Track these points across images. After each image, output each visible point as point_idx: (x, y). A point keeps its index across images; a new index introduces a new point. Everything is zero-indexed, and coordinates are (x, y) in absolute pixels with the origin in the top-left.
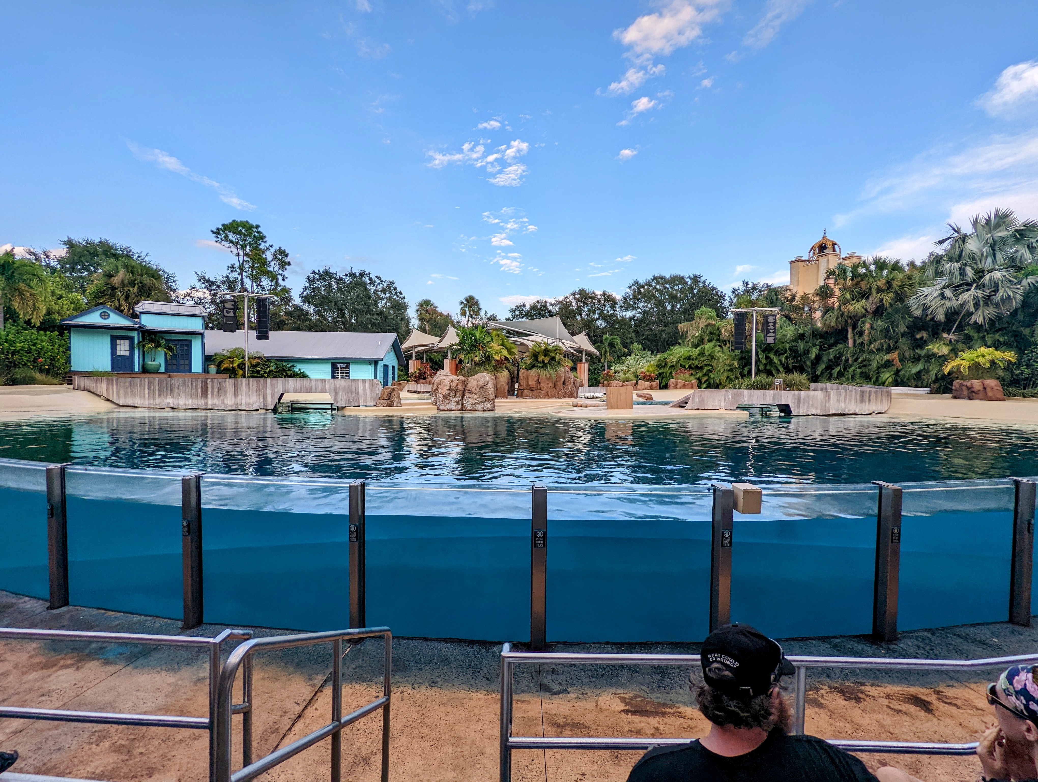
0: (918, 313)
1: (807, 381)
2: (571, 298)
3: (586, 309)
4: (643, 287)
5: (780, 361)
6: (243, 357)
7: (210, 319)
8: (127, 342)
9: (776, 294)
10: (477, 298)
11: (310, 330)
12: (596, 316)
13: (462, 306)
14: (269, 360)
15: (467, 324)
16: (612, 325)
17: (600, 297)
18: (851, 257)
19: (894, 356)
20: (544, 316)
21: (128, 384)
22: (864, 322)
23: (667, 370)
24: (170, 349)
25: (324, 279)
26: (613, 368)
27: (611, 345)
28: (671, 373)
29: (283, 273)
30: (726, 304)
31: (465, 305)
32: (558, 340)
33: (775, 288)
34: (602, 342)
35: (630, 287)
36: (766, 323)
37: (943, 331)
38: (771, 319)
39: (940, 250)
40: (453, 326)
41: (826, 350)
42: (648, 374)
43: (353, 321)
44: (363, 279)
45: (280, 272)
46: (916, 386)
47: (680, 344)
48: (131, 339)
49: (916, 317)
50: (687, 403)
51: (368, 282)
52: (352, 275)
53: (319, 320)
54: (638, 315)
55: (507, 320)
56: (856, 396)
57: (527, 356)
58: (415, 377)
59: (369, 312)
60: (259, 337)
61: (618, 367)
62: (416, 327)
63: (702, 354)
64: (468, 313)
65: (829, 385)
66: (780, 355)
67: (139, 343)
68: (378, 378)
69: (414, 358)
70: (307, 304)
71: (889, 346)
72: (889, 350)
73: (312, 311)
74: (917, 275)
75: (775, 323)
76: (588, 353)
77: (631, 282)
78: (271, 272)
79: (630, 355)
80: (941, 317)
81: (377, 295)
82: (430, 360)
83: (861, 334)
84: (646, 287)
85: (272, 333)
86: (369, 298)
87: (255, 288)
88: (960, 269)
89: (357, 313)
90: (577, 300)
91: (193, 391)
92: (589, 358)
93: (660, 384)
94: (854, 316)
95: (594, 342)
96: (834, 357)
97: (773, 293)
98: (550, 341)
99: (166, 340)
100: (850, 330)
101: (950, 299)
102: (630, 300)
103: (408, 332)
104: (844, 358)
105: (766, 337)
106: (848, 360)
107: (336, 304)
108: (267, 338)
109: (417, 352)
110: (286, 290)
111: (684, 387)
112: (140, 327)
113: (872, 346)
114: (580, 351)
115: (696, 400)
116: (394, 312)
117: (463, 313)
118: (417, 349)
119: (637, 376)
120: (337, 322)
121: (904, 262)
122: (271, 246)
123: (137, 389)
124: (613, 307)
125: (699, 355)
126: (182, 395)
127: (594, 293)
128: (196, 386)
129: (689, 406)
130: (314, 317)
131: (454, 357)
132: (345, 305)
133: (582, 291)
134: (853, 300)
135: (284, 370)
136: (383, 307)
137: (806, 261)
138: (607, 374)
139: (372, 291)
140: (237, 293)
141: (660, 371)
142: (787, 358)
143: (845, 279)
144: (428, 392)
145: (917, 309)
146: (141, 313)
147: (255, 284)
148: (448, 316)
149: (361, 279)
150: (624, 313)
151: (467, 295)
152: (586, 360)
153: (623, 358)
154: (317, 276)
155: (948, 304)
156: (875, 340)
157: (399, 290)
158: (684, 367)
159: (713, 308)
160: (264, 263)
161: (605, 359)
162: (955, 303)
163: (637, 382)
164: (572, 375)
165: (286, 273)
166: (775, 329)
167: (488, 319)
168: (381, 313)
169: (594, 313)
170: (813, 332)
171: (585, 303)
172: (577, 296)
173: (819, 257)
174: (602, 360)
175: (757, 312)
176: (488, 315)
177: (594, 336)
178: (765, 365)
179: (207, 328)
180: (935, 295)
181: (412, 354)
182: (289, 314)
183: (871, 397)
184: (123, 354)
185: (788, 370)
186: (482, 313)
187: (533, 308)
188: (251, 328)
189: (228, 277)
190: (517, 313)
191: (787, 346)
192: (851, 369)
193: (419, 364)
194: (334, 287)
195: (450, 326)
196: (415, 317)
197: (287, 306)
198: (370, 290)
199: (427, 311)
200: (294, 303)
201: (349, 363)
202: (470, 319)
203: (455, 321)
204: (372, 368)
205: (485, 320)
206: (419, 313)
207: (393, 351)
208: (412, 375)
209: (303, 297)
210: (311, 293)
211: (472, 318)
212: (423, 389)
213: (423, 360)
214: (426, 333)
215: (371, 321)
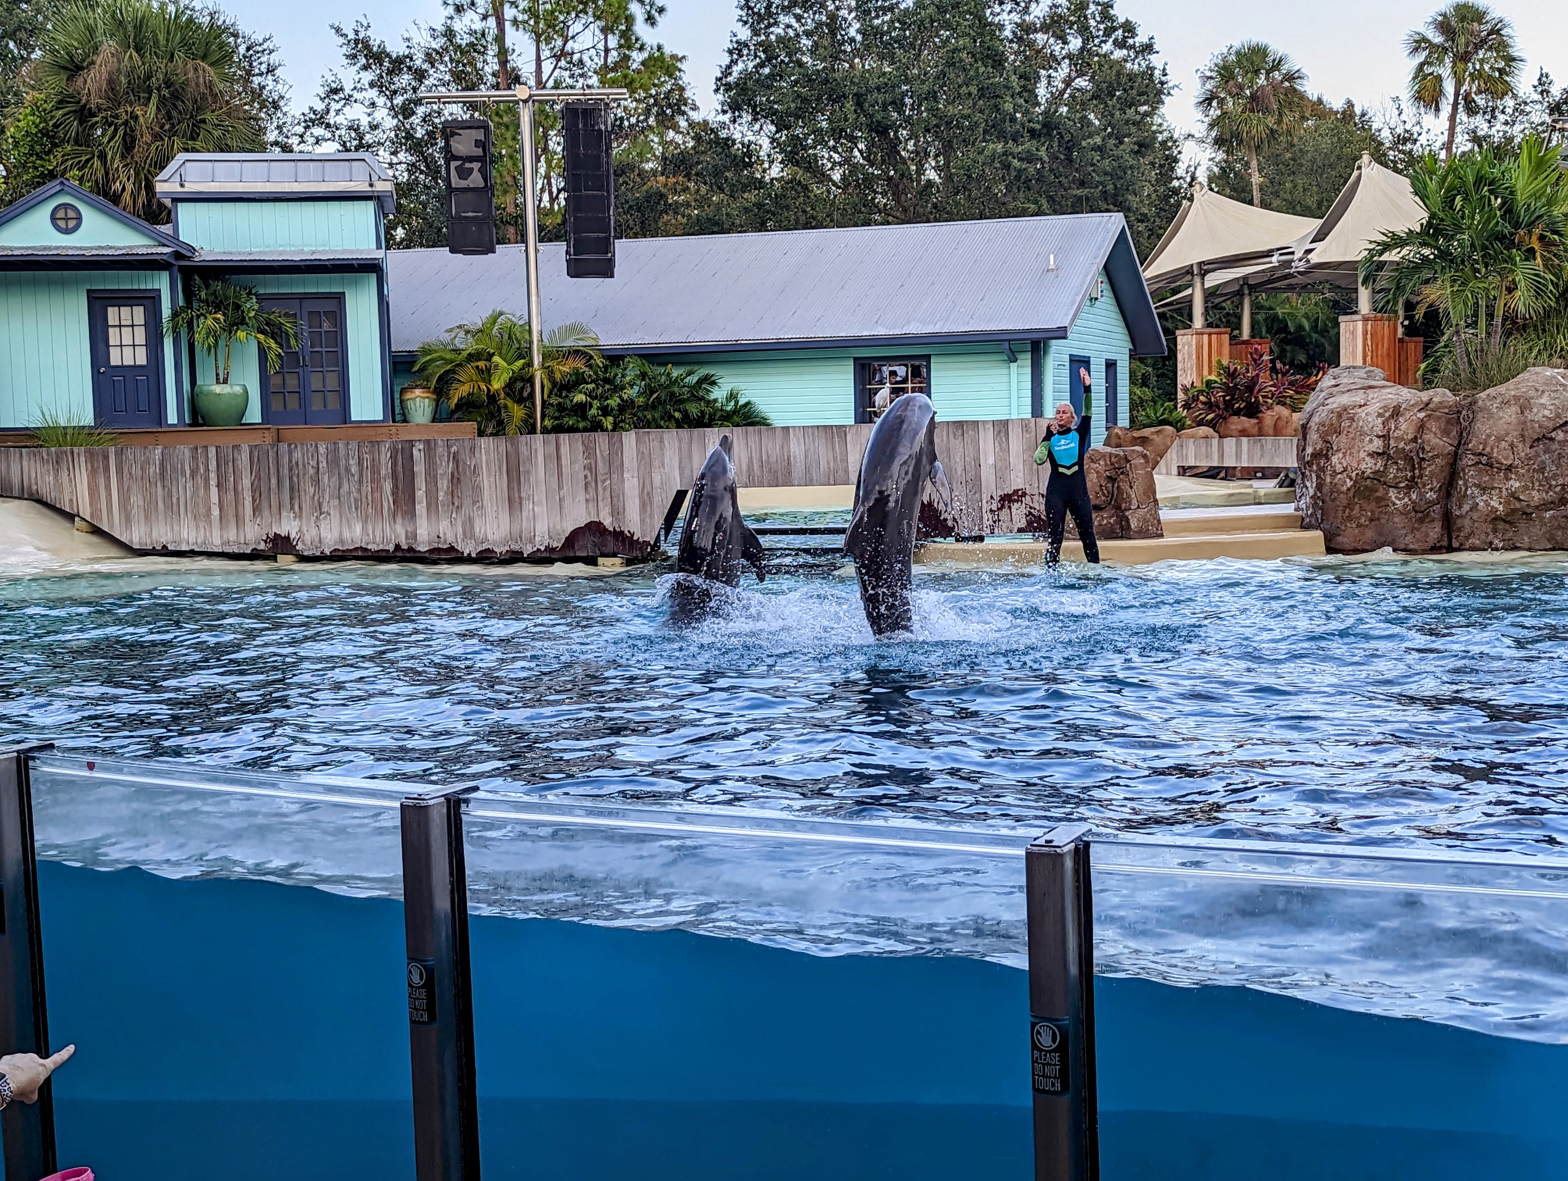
6: (525, 353)
7: (399, 208)
8: (139, 313)
11: (762, 227)
13: (1421, 57)
14: (615, 358)
15: (1448, 146)
21: (154, 470)
24: (275, 332)
31: (1436, 52)
40: (1380, 158)
43: (932, 175)
48: (150, 300)
53: (792, 183)
58: (1210, 406)
59: (998, 129)
60: (576, 269)
62: (1202, 176)
64: (1449, 87)
67: (175, 315)
69: (1198, 322)
70: (747, 117)
73: (765, 143)
81: (1031, 44)
85: (623, 248)
86: (997, 61)
87: (547, 66)
89: (947, 136)
91: (367, 488)
99: (260, 298)
103: (1172, 202)
107: (859, 104)
108: (606, 270)
109: (1210, 295)
110: (663, 65)
112: (178, 255)
116: (1106, 115)
117: (1430, 93)
118: (1214, 279)
120: (869, 180)
123: (184, 489)
126: (330, 505)
128: (375, 469)
130: (775, 171)
131: (1383, 305)
132: (899, 106)
135: (677, 401)
136: (1056, 98)
139: (1008, 31)
140: (483, 92)
144: (1266, 473)
146: (176, 200)
147: (546, 53)
148: (1348, 113)
168: (1050, 127)
179: (390, 243)
181: (1190, 300)
182: (678, 163)
184: (128, 361)
186: (1526, 82)
188: (546, 235)
189: (449, 34)
193: (1220, 344)
194: (852, 32)
195: (1366, 158)
196: (1200, 130)
197: (671, 133)
198: (1001, 27)
199: (1253, 98)
200: (696, 116)
201: (928, 357)
202: (1462, 116)
203: (1385, 134)
204: (1021, 372)
205: (1539, 115)
206: (1215, 112)
207: (1108, 293)
208: (1195, 399)
209: (728, 87)
210: (762, 65)
211: (1472, 110)
212: (1250, 457)
213: (1239, 326)
214: (1251, 203)
215: (1007, 166)
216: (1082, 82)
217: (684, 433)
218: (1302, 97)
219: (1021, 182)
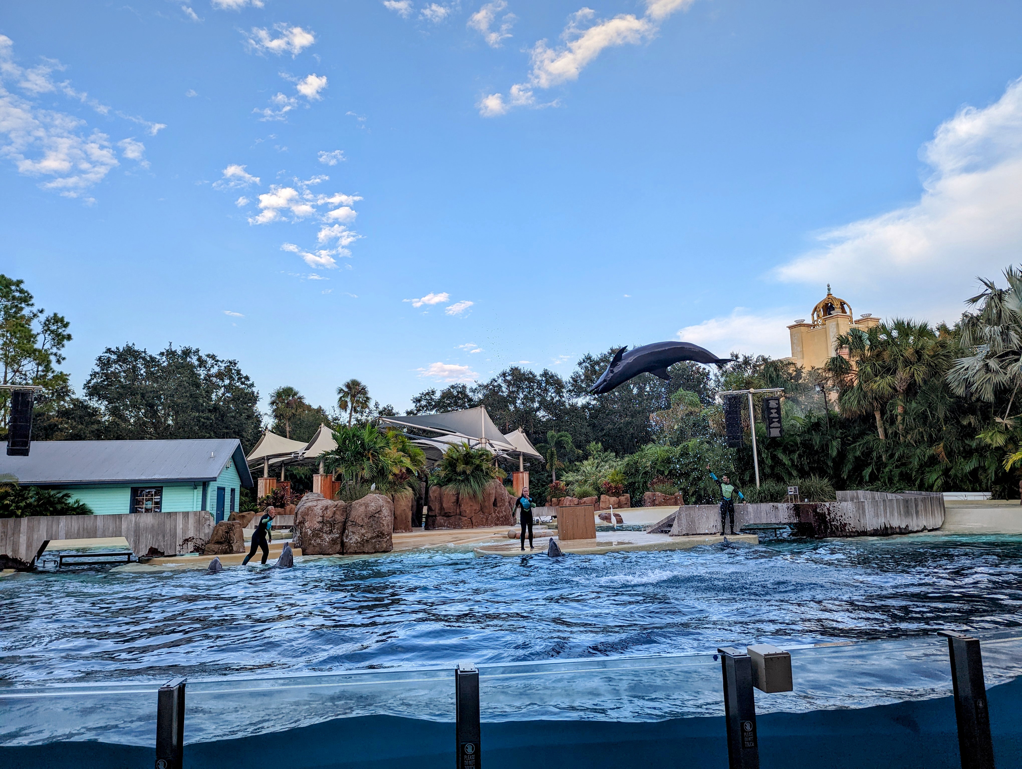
0: (960, 391)
1: (830, 488)
2: (500, 381)
3: (521, 396)
4: (598, 363)
5: (792, 460)
9: (776, 370)
10: (363, 383)
11: (98, 438)
12: (536, 405)
13: (341, 395)
14: (26, 487)
15: (349, 422)
16: (559, 417)
17: (539, 378)
18: (866, 318)
19: (939, 449)
20: (463, 407)
22: (894, 405)
23: (639, 478)
25: (125, 361)
26: (563, 478)
27: (559, 444)
28: (645, 482)
29: (59, 352)
30: (712, 384)
31: (346, 394)
32: (483, 441)
33: (773, 362)
34: (546, 441)
35: (580, 364)
36: (766, 409)
37: (995, 414)
38: (773, 404)
39: (975, 310)
40: (328, 425)
41: (850, 445)
42: (613, 485)
43: (170, 422)
44: (188, 359)
45: (54, 350)
46: (974, 490)
47: (653, 441)
49: (958, 397)
50: (671, 526)
51: (196, 363)
52: (171, 354)
53: (113, 422)
54: (594, 402)
55: (408, 413)
56: (898, 507)
57: (439, 466)
59: (196, 408)
60: (11, 452)
61: (570, 477)
62: (270, 427)
63: (684, 454)
64: (350, 405)
65: (861, 493)
66: (790, 453)
68: (208, 508)
69: (266, 475)
70: (95, 399)
71: (931, 436)
72: (932, 442)
73: (103, 408)
74: (950, 342)
75: (778, 410)
76: (527, 458)
77: (581, 358)
78: (40, 351)
79: (587, 459)
80: (989, 396)
81: (210, 381)
82: (290, 476)
83: (893, 421)
84: (602, 364)
85: (34, 445)
86: (198, 386)
87: (10, 375)
88: (1002, 333)
89: (177, 409)
90: (509, 383)
92: (528, 465)
93: (631, 498)
94: (881, 398)
95: (534, 442)
96: (862, 454)
97: (772, 369)
98: (472, 442)
100: (878, 416)
101: (997, 372)
102: (582, 381)
103: (258, 436)
104: (875, 454)
105: (769, 428)
106: (881, 457)
107: (143, 397)
108: (25, 453)
109: (270, 466)
110: (62, 378)
111: (665, 503)
113: (909, 437)
114: (515, 454)
115: (684, 521)
116: (237, 406)
117: (343, 406)
118: (272, 461)
119: (597, 489)
120: (145, 423)
121: (933, 325)
122: (41, 311)
124: (559, 392)
125: (682, 455)
127: (531, 373)
129: (675, 529)
130: (106, 418)
131: (328, 471)
132: (159, 399)
133: (515, 371)
134: (876, 376)
135: (51, 503)
136: (219, 399)
137: (809, 326)
138: (556, 488)
139: (202, 377)
141: (630, 481)
142: (800, 456)
143: (862, 348)
144: (286, 527)
145: (958, 386)
147: (9, 370)
148: (320, 410)
149: (184, 359)
150: (574, 401)
151: (348, 379)
152: (525, 469)
153: (577, 463)
154: (114, 357)
155: (997, 379)
156: (911, 429)
157: (244, 373)
158: (662, 473)
159: (695, 391)
160: (30, 337)
161: (551, 466)
162: (1003, 378)
163: (599, 498)
164: (505, 491)
165: (63, 352)
166: (779, 418)
167: (380, 413)
168: (215, 408)
169: (533, 401)
170: (830, 420)
171: (519, 387)
172: (509, 378)
173: (825, 320)
174: (548, 467)
175: (754, 394)
176: (381, 408)
177: (535, 433)
178: (772, 468)
180: (977, 368)
181: (263, 468)
182: (64, 414)
183: (919, 508)
185: (803, 474)
186: (371, 405)
187: (447, 395)
190: (423, 403)
191: (798, 440)
192: (887, 469)
193: (273, 483)
194: (142, 372)
195: (323, 425)
196: (270, 412)
197: (62, 403)
198: (200, 375)
199: (288, 403)
200: (74, 397)
201: (162, 487)
202: (353, 413)
203: (330, 417)
204: (198, 493)
205: (376, 414)
206: (275, 407)
207: (233, 465)
208: (263, 502)
209: (89, 388)
210: (104, 381)
211: (356, 412)
212: (280, 522)
213: (280, 477)
214: (286, 437)
215: (199, 421)
216: (229, 395)
217: (50, 518)
218: (304, 404)
219: (203, 426)
